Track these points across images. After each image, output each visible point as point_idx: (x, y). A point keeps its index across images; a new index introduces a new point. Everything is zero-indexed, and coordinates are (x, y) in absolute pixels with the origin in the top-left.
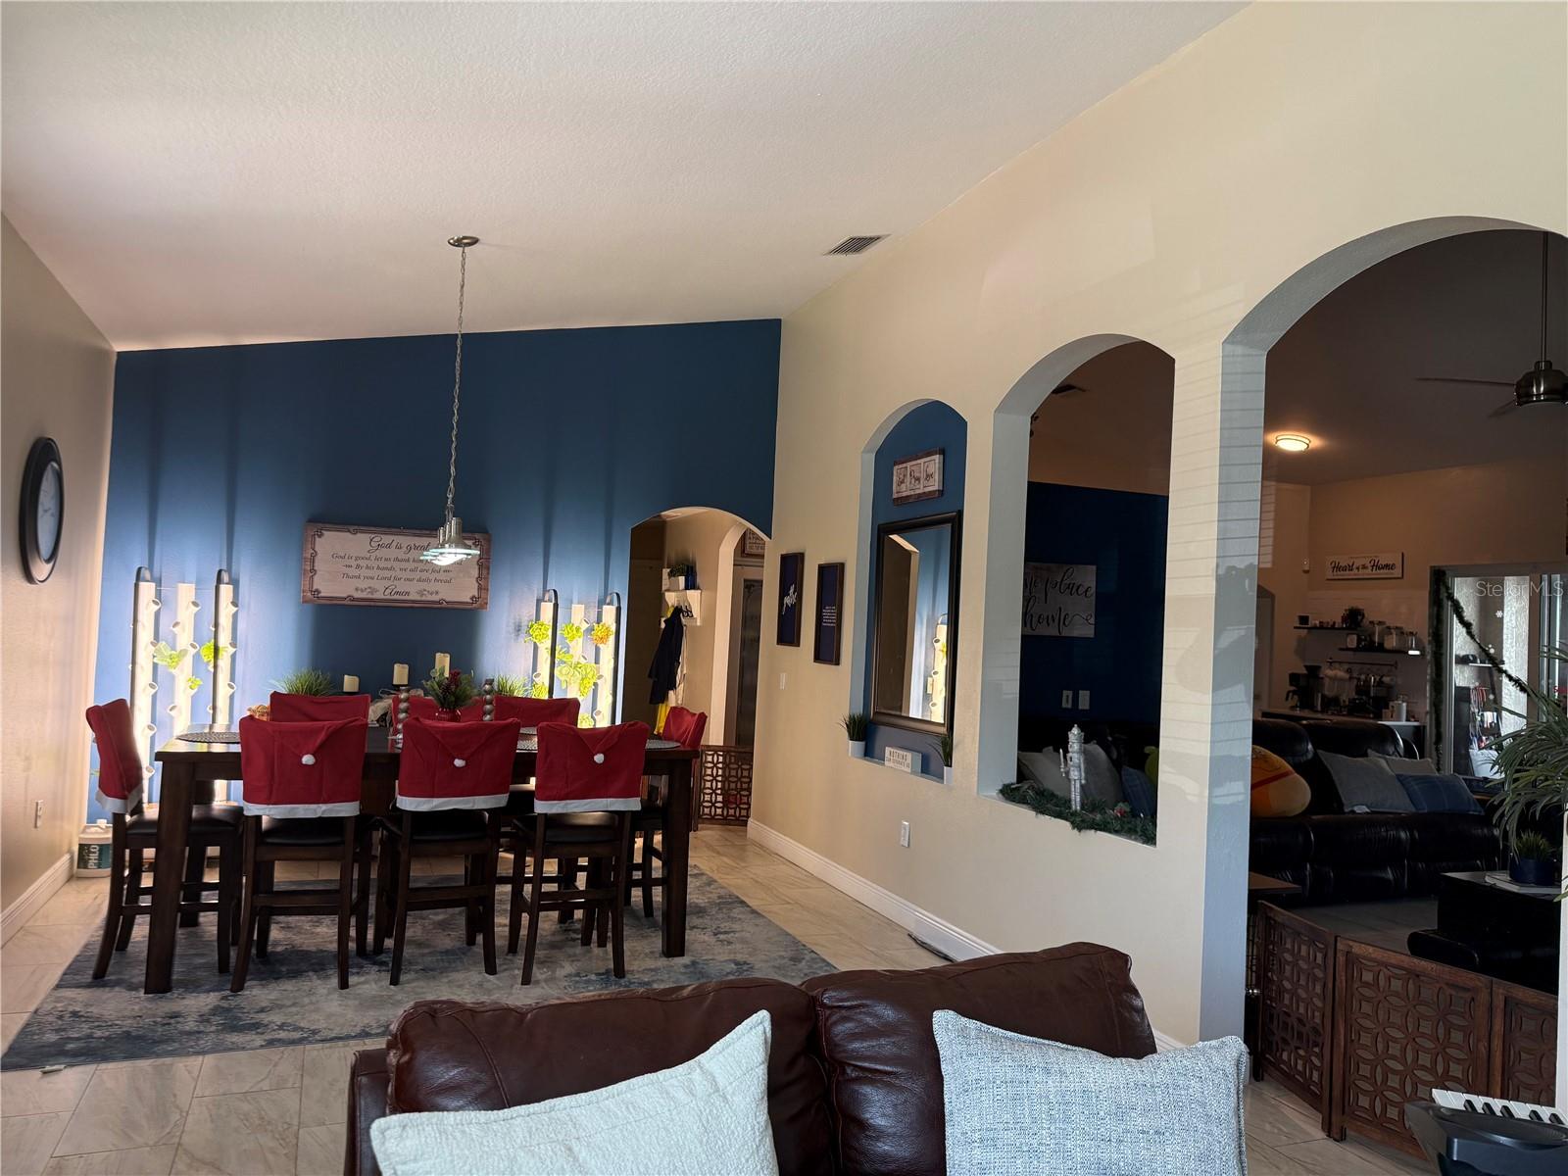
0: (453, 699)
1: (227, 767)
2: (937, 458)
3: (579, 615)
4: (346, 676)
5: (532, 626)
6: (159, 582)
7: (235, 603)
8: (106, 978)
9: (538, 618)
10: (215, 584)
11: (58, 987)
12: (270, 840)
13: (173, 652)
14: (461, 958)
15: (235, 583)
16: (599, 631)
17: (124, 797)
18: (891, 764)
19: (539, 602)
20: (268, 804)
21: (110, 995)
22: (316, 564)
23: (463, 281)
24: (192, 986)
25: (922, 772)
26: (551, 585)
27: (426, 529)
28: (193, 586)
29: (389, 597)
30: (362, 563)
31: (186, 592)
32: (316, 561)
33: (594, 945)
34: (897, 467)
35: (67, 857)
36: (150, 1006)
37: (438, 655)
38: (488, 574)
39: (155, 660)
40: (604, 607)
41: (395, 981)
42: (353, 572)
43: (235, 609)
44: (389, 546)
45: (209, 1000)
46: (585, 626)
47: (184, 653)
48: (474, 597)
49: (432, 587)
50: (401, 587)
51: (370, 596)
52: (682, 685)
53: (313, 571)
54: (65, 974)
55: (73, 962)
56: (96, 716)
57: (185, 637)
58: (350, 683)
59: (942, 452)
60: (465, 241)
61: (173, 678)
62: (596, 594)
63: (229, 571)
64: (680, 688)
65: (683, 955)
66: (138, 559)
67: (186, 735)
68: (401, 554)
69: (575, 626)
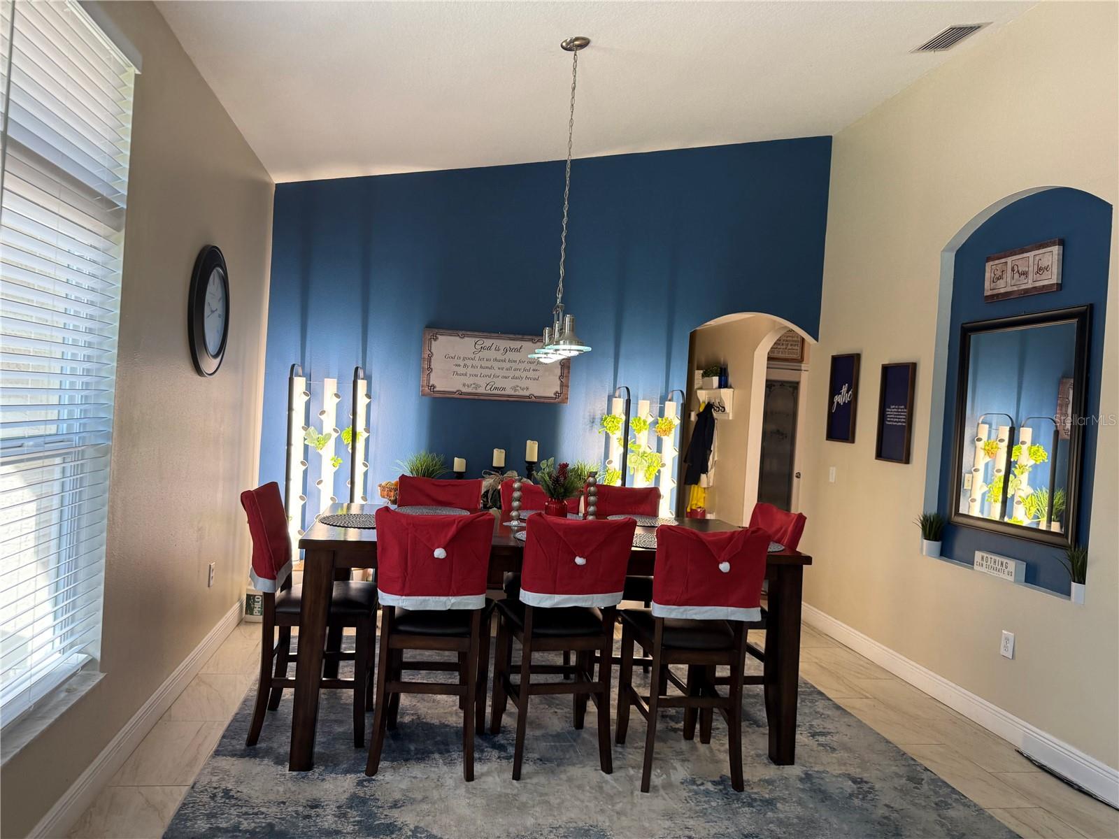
0: (562, 490)
1: (363, 554)
2: (1056, 250)
3: (644, 410)
4: (456, 459)
5: (606, 419)
6: (309, 378)
7: (368, 396)
8: (258, 746)
9: (609, 411)
10: (353, 379)
11: (217, 753)
12: (402, 628)
13: (320, 435)
14: (572, 746)
15: (368, 378)
16: (662, 424)
17: (273, 578)
18: (984, 570)
19: (610, 398)
20: (402, 596)
21: (259, 769)
22: (432, 364)
23: (574, 83)
24: (332, 763)
25: (1026, 581)
26: (622, 382)
27: (519, 334)
28: (336, 380)
29: (489, 392)
30: (469, 363)
31: (330, 386)
32: (432, 361)
33: (697, 739)
34: (991, 263)
35: (237, 605)
36: (293, 789)
37: (529, 442)
38: (569, 372)
39: (306, 442)
40: (667, 403)
41: (517, 776)
42: (461, 370)
43: (369, 400)
44: (490, 348)
45: (346, 785)
46: (650, 420)
47: (330, 435)
48: (557, 392)
49: (524, 383)
50: (499, 383)
51: (474, 391)
52: (713, 470)
53: (430, 369)
54: (224, 737)
55: (232, 721)
56: (249, 499)
57: (329, 422)
58: (459, 464)
59: (1062, 243)
60: (577, 43)
61: (320, 456)
62: (659, 391)
63: (364, 368)
64: (712, 472)
65: (792, 763)
66: (294, 358)
67: (328, 517)
68: (499, 355)
69: (642, 419)
